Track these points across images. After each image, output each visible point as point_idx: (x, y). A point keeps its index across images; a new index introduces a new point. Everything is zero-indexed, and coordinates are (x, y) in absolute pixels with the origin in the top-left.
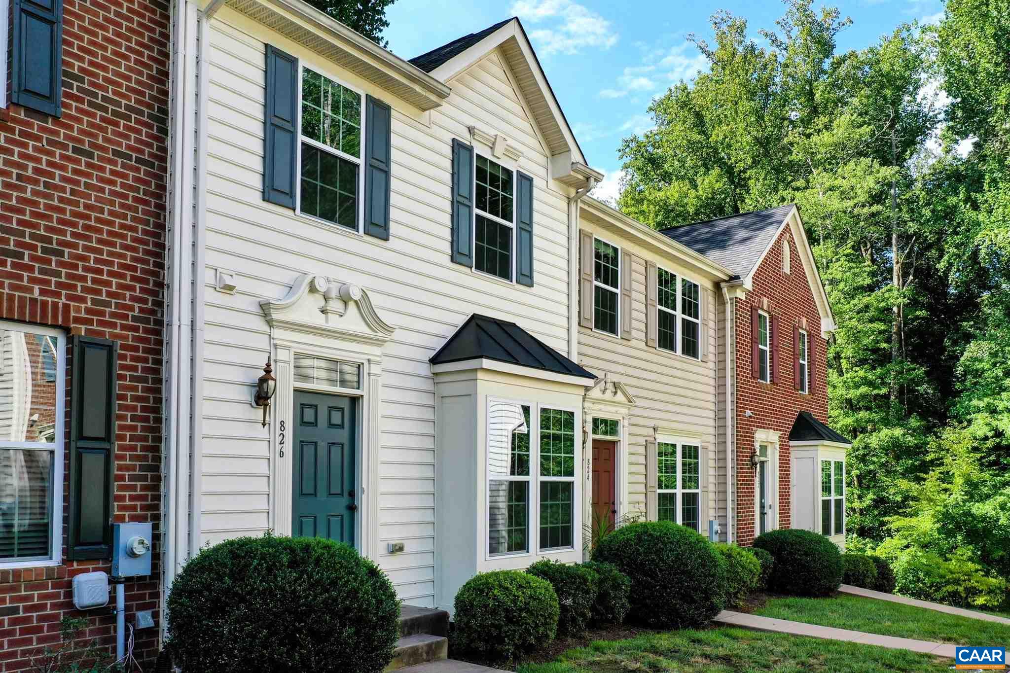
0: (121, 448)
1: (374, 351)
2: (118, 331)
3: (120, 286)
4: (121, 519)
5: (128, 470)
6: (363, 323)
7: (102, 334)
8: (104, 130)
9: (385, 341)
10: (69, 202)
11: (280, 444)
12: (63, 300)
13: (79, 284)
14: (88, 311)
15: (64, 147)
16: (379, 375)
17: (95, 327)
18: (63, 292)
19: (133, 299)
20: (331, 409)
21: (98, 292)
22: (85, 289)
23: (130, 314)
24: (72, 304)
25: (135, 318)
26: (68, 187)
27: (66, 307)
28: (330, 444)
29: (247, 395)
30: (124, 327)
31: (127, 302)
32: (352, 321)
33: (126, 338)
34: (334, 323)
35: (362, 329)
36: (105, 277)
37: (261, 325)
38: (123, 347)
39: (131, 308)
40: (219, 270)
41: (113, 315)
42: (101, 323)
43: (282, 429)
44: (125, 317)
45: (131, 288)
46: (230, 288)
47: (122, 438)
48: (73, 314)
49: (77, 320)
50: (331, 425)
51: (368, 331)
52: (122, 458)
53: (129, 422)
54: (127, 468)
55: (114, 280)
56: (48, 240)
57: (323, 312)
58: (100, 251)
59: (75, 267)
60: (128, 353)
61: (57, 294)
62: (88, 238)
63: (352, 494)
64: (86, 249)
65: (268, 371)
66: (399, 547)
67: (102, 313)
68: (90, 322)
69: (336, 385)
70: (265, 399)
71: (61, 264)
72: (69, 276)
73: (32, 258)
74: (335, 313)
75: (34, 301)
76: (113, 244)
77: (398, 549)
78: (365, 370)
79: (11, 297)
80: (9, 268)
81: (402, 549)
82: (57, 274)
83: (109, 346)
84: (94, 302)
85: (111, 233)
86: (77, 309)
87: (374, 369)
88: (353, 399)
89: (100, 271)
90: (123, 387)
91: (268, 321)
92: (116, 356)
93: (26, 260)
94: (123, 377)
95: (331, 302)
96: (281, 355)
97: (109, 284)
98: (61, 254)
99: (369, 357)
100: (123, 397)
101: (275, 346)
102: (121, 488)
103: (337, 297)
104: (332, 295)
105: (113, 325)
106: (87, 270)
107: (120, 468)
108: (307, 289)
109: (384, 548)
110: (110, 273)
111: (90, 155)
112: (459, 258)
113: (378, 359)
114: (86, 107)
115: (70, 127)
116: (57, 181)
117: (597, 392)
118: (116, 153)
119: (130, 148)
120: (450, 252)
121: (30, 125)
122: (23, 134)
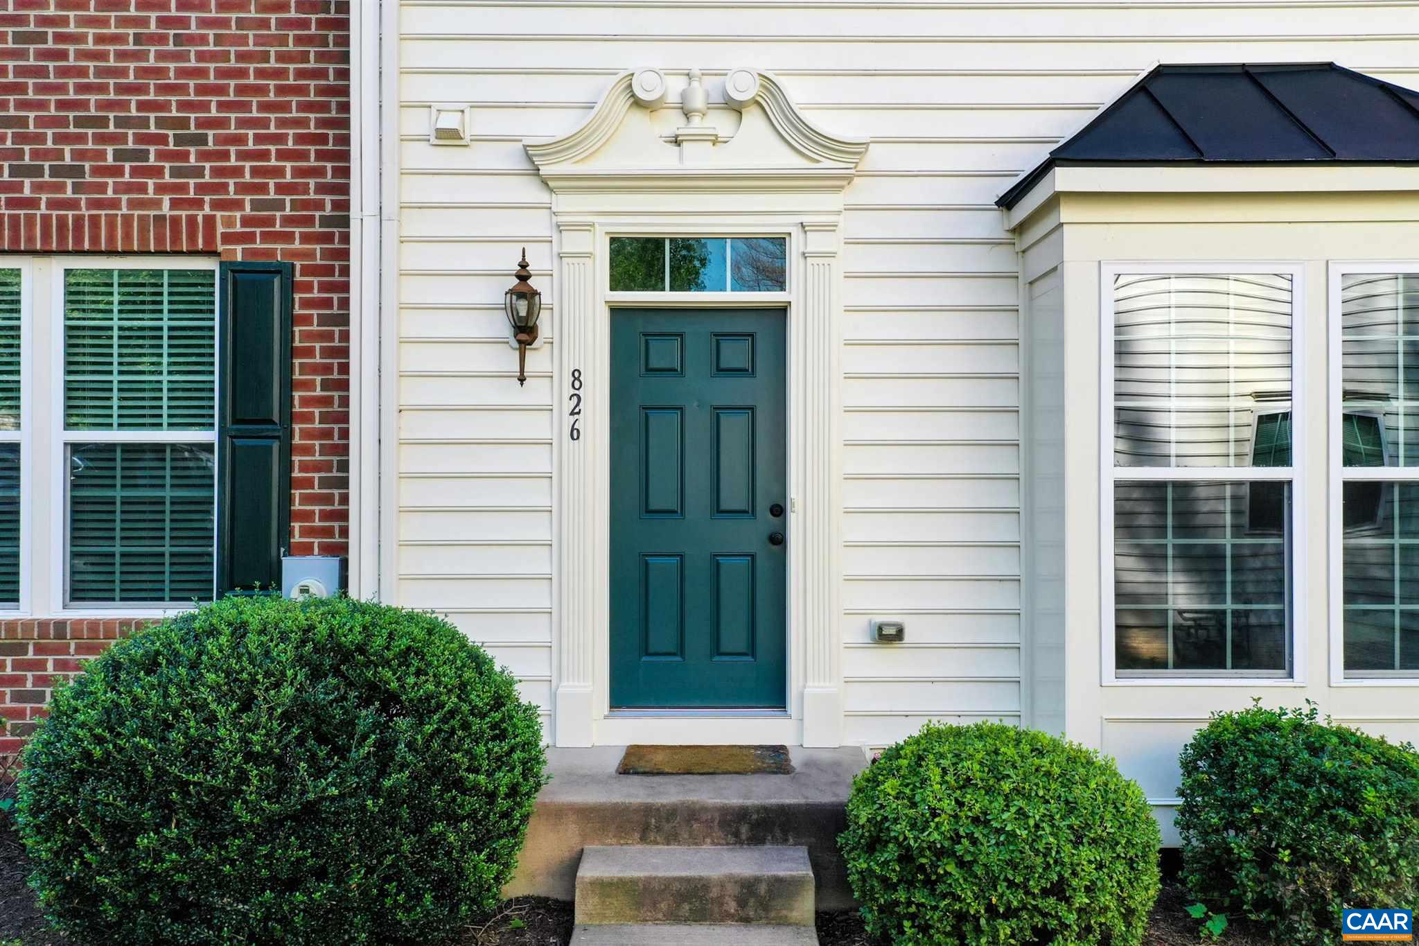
0: (306, 434)
1: (815, 204)
2: (297, 245)
3: (298, 172)
4: (306, 550)
5: (319, 471)
6: (786, 150)
7: (271, 253)
9: (849, 179)
10: (214, 57)
11: (572, 413)
12: (207, 210)
13: (231, 182)
14: (246, 221)
16: (832, 255)
17: (258, 245)
18: (207, 198)
19: (320, 188)
20: (717, 336)
21: (263, 188)
22: (243, 188)
23: (317, 214)
24: (219, 214)
25: (325, 221)
26: (212, 33)
27: (209, 221)
28: (717, 413)
29: (502, 327)
30: (306, 238)
31: (312, 196)
32: (757, 149)
33: (310, 255)
34: (698, 159)
35: (785, 160)
36: (273, 162)
37: (530, 192)
38: (306, 271)
39: (319, 205)
40: (436, 106)
41: (288, 221)
42: (266, 237)
43: (577, 384)
44: (309, 221)
46: (457, 136)
47: (308, 418)
48: (220, 229)
49: (227, 238)
50: (719, 371)
51: (799, 163)
52: (308, 450)
53: (318, 392)
54: (317, 467)
55: (288, 165)
56: (184, 123)
57: (677, 142)
58: (265, 123)
59: (225, 155)
60: (316, 280)
61: (198, 204)
62: (245, 106)
63: (779, 510)
64: (242, 123)
65: (523, 277)
66: (892, 631)
67: (270, 221)
68: (250, 238)
69: (723, 289)
70: (525, 331)
71: (204, 156)
72: (216, 172)
73: (161, 156)
74: (698, 138)
75: (160, 219)
76: (285, 107)
77: (888, 636)
78: (794, 248)
79: (127, 220)
80: (127, 178)
81: (899, 635)
82: (199, 172)
83: (285, 271)
84: (256, 205)
85: (281, 90)
86: (229, 222)
87: (816, 242)
88: (781, 312)
89: (264, 155)
90: (307, 336)
91: (545, 183)
92: (290, 286)
93: (152, 160)
94: (307, 320)
95: (696, 120)
96: (572, 243)
97: (279, 172)
98: (202, 140)
99: (806, 219)
100: (309, 352)
101: (559, 228)
102: (306, 499)
103: (712, 106)
104: (698, 102)
105: (289, 237)
106: (242, 156)
107: (304, 467)
108: (623, 103)
109: (857, 631)
110: (282, 155)
113: (830, 220)
116: (193, 30)
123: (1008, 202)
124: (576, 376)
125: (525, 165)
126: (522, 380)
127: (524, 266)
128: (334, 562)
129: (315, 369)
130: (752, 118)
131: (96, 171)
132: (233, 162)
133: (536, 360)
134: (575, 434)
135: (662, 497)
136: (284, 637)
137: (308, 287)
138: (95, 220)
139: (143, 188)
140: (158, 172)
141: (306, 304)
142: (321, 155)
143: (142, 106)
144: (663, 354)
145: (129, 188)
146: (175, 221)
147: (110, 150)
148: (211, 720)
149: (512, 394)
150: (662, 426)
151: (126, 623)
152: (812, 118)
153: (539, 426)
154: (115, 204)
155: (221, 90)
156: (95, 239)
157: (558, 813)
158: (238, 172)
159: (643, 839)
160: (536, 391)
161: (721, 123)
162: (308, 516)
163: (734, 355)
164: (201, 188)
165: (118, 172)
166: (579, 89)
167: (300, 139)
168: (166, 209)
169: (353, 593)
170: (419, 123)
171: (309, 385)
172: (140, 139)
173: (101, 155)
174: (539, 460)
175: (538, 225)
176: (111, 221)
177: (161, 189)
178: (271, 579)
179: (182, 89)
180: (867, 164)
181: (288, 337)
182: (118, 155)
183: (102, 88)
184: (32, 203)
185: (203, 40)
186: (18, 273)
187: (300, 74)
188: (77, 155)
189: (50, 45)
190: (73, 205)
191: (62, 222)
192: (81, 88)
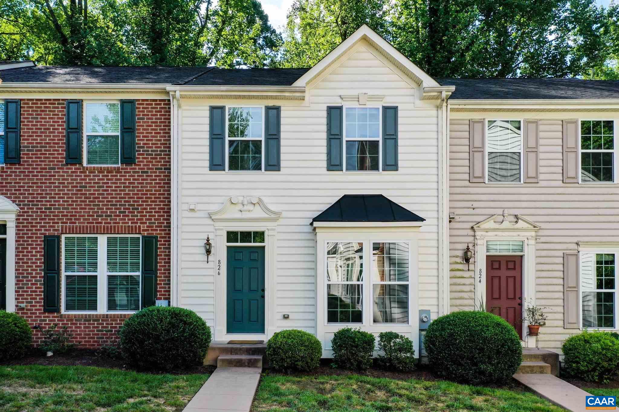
0: (160, 273)
1: (270, 225)
2: (158, 232)
3: (159, 216)
4: (160, 299)
6: (264, 213)
7: (153, 234)
8: (152, 162)
9: (278, 219)
10: (140, 191)
11: (218, 269)
12: (139, 224)
13: (144, 218)
14: (147, 227)
15: (139, 172)
16: (274, 235)
17: (150, 232)
18: (139, 222)
19: (164, 219)
20: (250, 252)
21: (151, 219)
22: (147, 219)
23: (163, 225)
24: (141, 225)
25: (165, 227)
26: (140, 185)
27: (139, 227)
28: (250, 269)
29: (204, 251)
30: (160, 230)
31: (162, 221)
32: (258, 212)
33: (161, 234)
34: (245, 215)
35: (264, 215)
36: (153, 214)
37: (209, 222)
38: (160, 237)
39: (163, 223)
40: (189, 203)
41: (156, 226)
42: (152, 230)
43: (220, 263)
44: (161, 226)
45: (163, 216)
46: (194, 210)
47: (161, 270)
48: (142, 228)
49: (143, 230)
50: (250, 260)
51: (267, 216)
52: (161, 277)
53: (163, 264)
54: (163, 281)
55: (157, 214)
56: (134, 205)
57: (241, 211)
58: (151, 205)
59: (143, 212)
60: (162, 239)
61: (137, 223)
62: (147, 201)
63: (263, 290)
64: (146, 205)
65: (208, 240)
67: (153, 227)
68: (148, 230)
69: (251, 242)
70: (208, 252)
71: (138, 212)
72: (141, 216)
73: (129, 212)
74: (245, 211)
75: (129, 226)
76: (156, 202)
77: (286, 317)
78: (266, 234)
79: (122, 226)
80: (121, 217)
81: (288, 317)
82: (137, 216)
83: (156, 238)
84: (149, 223)
85: (155, 198)
86: (144, 227)
87: (271, 233)
88: (264, 247)
89: (151, 212)
90: (160, 252)
91: (213, 220)
92: (157, 241)
93: (127, 214)
94: (161, 248)
95: (245, 206)
96: (219, 233)
97: (155, 216)
98: (138, 209)
99: (268, 228)
100: (161, 255)
101: (216, 230)
102: (160, 288)
103: (248, 203)
104: (245, 203)
105: (157, 230)
106: (146, 212)
107: (160, 281)
108: (229, 203)
109: (280, 316)
110: (155, 212)
111: (147, 172)
112: (331, 168)
113: (274, 228)
114: (145, 156)
115: (140, 165)
116: (136, 185)
117: (490, 224)
118: (156, 169)
119: (161, 165)
120: (326, 166)
121: (127, 169)
122: (125, 172)
123: (312, 224)
124: (219, 261)
125: (208, 216)
126: (208, 262)
127: (208, 238)
128: (167, 301)
129: (162, 259)
130: (257, 206)
131: (115, 216)
132: (145, 214)
133: (211, 258)
134: (219, 274)
135: (238, 287)
136: (166, 311)
137: (161, 241)
138: (115, 227)
139: (125, 220)
140: (128, 216)
141: (160, 245)
142: (164, 212)
143: (125, 201)
144: (238, 256)
145: (122, 219)
146: (132, 227)
147: (118, 211)
148: (156, 324)
149: (205, 265)
150: (238, 272)
151: (121, 315)
152: (269, 206)
153: (211, 272)
154: (119, 223)
155: (142, 198)
156: (115, 231)
157: (214, 349)
158: (146, 216)
159: (231, 354)
160: (211, 264)
161: (251, 207)
162: (161, 291)
163: (253, 256)
164: (137, 219)
165: (119, 216)
166: (220, 200)
167: (159, 209)
168: (130, 224)
169: (171, 306)
170: (185, 207)
171: (161, 263)
172: (124, 209)
173: (116, 212)
174: (211, 279)
175: (211, 229)
176: (118, 227)
177: (129, 220)
179: (133, 198)
180: (282, 216)
181: (156, 252)
182: (119, 212)
183: (116, 198)
184: (101, 223)
185: (138, 187)
186: (97, 238)
187: (159, 194)
188: (111, 212)
189: (105, 188)
190: (110, 223)
191: (107, 227)
192: (111, 198)
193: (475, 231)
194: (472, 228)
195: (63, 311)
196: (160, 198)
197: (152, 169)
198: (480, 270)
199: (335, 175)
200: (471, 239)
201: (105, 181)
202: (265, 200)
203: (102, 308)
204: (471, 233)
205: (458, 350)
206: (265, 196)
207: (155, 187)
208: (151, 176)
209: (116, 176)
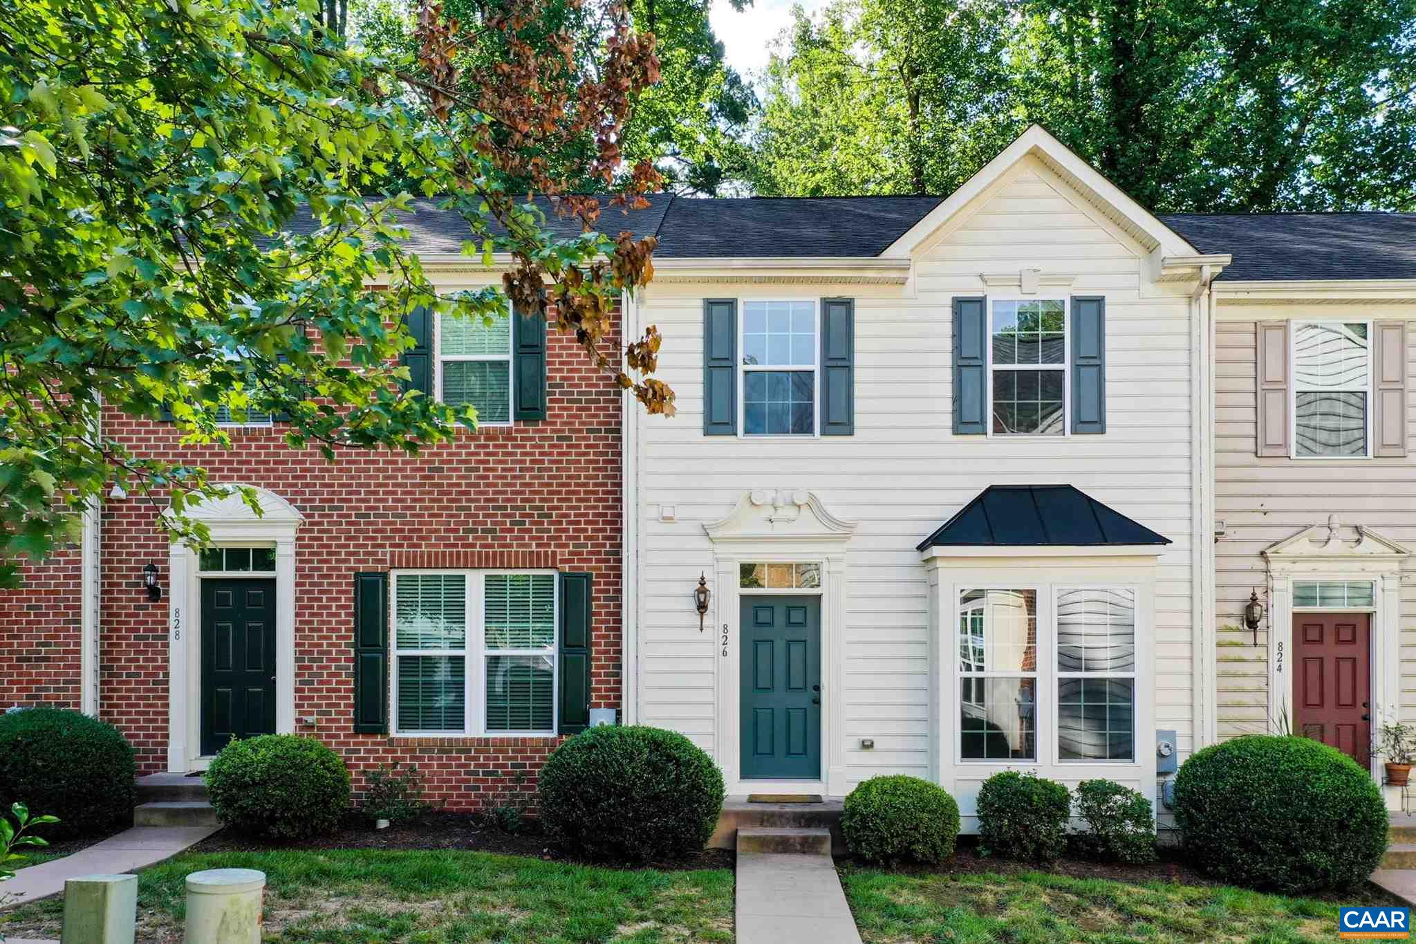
0: (598, 652)
1: (832, 549)
2: (593, 564)
3: (594, 530)
4: (598, 706)
6: (818, 524)
7: (582, 568)
8: (580, 417)
9: (848, 538)
10: (555, 477)
11: (723, 644)
12: (553, 548)
13: (564, 535)
14: (570, 553)
15: (551, 438)
16: (841, 572)
17: (576, 564)
18: (553, 542)
19: (605, 538)
20: (789, 609)
21: (578, 538)
22: (568, 538)
23: (602, 549)
24: (558, 550)
25: (607, 553)
26: (554, 466)
27: (554, 553)
28: (789, 643)
29: (693, 606)
30: (598, 561)
31: (601, 541)
32: (808, 524)
33: (600, 568)
34: (780, 529)
35: (819, 529)
36: (583, 526)
37: (705, 544)
38: (598, 576)
39: (604, 545)
40: (662, 505)
41: (589, 553)
42: (580, 560)
43: (725, 631)
44: (599, 553)
45: (603, 530)
46: (671, 518)
47: (599, 644)
48: (559, 557)
49: (562, 561)
50: (790, 624)
51: (826, 531)
52: (599, 659)
53: (605, 632)
54: (602, 667)
55: (590, 527)
56: (542, 508)
57: (771, 521)
58: (579, 508)
59: (561, 523)
60: (602, 580)
61: (549, 545)
62: (569, 500)
63: (817, 688)
64: (568, 508)
65: (702, 583)
66: (867, 743)
67: (582, 553)
68: (572, 561)
69: (791, 587)
70: (702, 607)
71: (551, 523)
72: (557, 530)
73: (531, 523)
74: (779, 520)
75: (531, 553)
76: (588, 500)
77: (867, 746)
78: (825, 568)
79: (517, 553)
80: (516, 533)
81: (872, 745)
82: (549, 531)
83: (588, 576)
84: (575, 546)
85: (586, 492)
86: (563, 554)
87: (834, 567)
88: (819, 597)
89: (579, 523)
90: (598, 606)
91: (711, 539)
92: (590, 583)
93: (527, 526)
94: (598, 599)
95: (780, 511)
96: (723, 567)
97: (586, 530)
98: (550, 516)
99: (830, 556)
100: (599, 614)
101: (717, 560)
102: (598, 682)
103: (786, 504)
104: (780, 503)
105: (590, 560)
106: (569, 523)
107: (597, 667)
108: (747, 505)
109: (854, 743)
110: (587, 523)
111: (570, 438)
112: (962, 428)
113: (840, 556)
114: (565, 404)
115: (554, 423)
116: (546, 465)
117: (1302, 546)
118: (589, 431)
119: (599, 423)
120: (950, 424)
121: (527, 431)
122: (522, 439)
123: (922, 548)
124: (725, 628)
125: (701, 531)
126: (701, 629)
127: (703, 579)
128: (613, 712)
129: (602, 622)
130: (805, 510)
131: (502, 530)
132: (564, 526)
133: (708, 620)
135: (763, 681)
137: (598, 583)
138: (502, 554)
139: (523, 538)
140: (530, 531)
141: (598, 591)
142: (605, 522)
143: (523, 500)
144: (764, 616)
145: (517, 538)
146: (538, 554)
147: (508, 520)
149: (697, 635)
150: (764, 650)
151: (516, 740)
152: (831, 510)
154: (510, 546)
155: (559, 493)
156: (502, 562)
157: (727, 814)
158: (566, 530)
159: (762, 825)
160: (708, 634)
161: (791, 512)
162: (599, 690)
163: (796, 616)
164: (550, 538)
165: (512, 531)
166: (729, 497)
167: (595, 515)
168: (534, 548)
169: (624, 723)
170: (653, 512)
171: (599, 629)
172: (522, 515)
173: (504, 523)
174: (708, 665)
175: (708, 558)
176: (509, 553)
177: (532, 538)
178: (586, 719)
179: (541, 492)
180: (858, 530)
181: (589, 606)
182: (512, 523)
183: (505, 492)
184: (473, 546)
185: (551, 469)
186: (464, 576)
187: (596, 485)
188: (494, 523)
189: (481, 473)
190: (492, 546)
191: (487, 553)
192: (495, 493)
193: (1267, 562)
194: (1262, 553)
195: (393, 731)
196: (596, 493)
197: (580, 431)
198: (1280, 645)
199: (970, 444)
200: (1260, 578)
201: (482, 457)
202: (822, 497)
203: (475, 725)
204: (1260, 564)
205: (1255, 821)
206: (821, 489)
207: (587, 469)
208: (578, 446)
209: (505, 446)
